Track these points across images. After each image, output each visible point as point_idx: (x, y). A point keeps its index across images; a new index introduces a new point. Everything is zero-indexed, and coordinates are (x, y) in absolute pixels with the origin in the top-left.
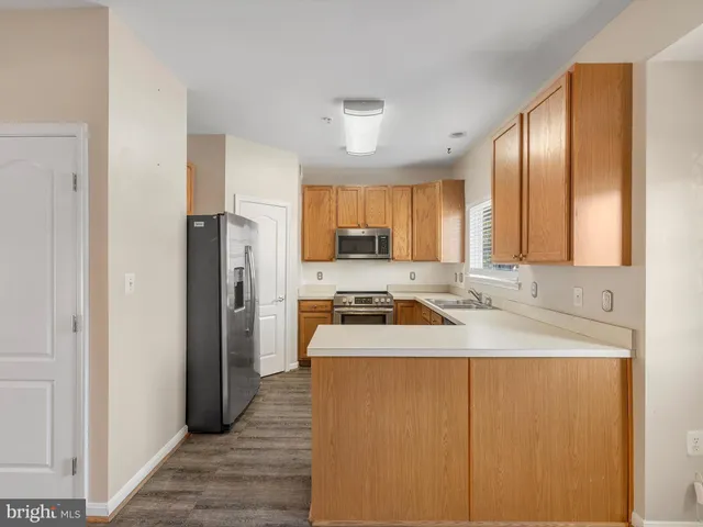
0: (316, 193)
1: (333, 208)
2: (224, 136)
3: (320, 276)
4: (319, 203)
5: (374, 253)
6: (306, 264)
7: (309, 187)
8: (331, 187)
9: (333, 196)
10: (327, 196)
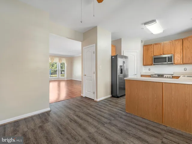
0: (147, 47)
1: (152, 50)
2: (121, 39)
3: (149, 70)
4: (148, 50)
5: (166, 62)
6: (144, 66)
7: (145, 46)
8: (152, 44)
9: (152, 47)
10: (150, 48)
